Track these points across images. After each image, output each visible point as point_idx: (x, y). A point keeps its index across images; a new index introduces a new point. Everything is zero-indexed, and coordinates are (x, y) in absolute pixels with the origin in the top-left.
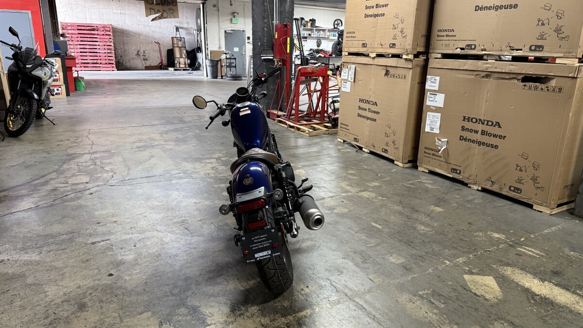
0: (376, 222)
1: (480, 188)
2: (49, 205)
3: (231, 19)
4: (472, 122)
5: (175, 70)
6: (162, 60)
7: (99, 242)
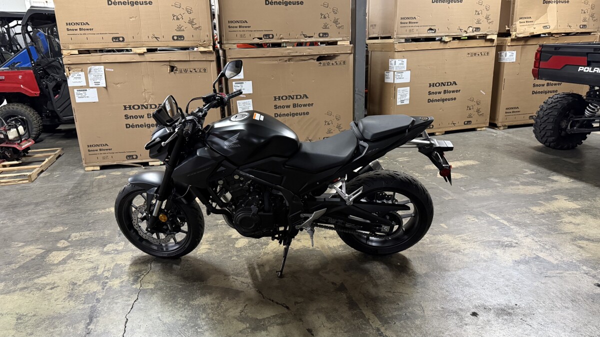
4: (283, 100)
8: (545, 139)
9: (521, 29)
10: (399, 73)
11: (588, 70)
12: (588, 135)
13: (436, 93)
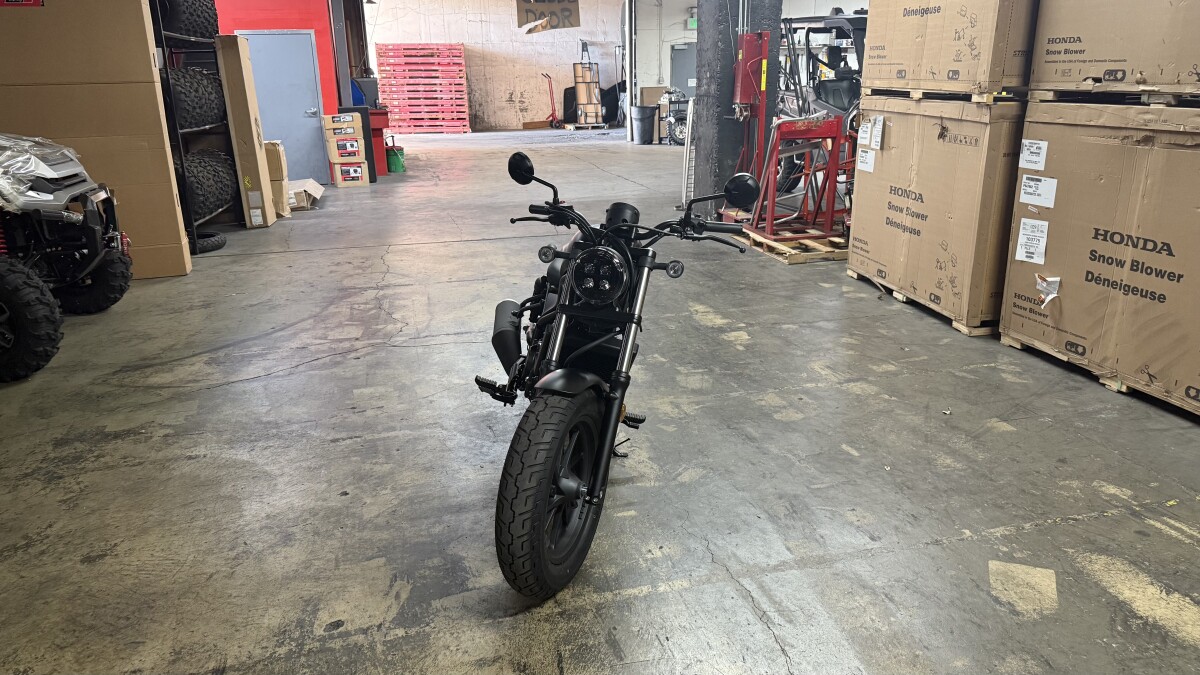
0: (851, 443)
1: (1124, 389)
2: (287, 372)
3: (686, 22)
4: (1113, 242)
5: (577, 128)
6: (554, 110)
7: (344, 440)
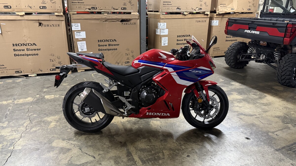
8: (230, 64)
9: (221, 10)
10: (163, 30)
11: (249, 31)
12: (249, 62)
13: (180, 40)
